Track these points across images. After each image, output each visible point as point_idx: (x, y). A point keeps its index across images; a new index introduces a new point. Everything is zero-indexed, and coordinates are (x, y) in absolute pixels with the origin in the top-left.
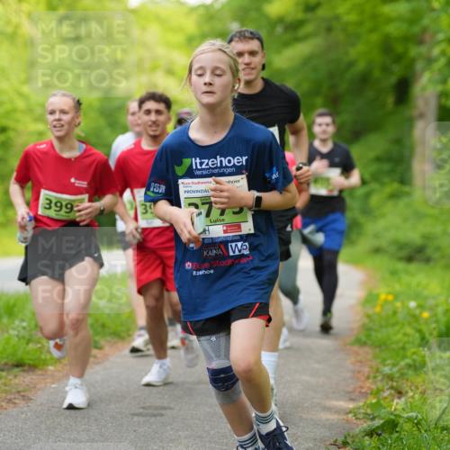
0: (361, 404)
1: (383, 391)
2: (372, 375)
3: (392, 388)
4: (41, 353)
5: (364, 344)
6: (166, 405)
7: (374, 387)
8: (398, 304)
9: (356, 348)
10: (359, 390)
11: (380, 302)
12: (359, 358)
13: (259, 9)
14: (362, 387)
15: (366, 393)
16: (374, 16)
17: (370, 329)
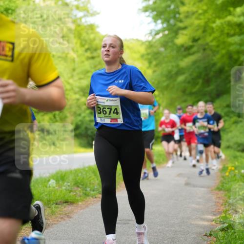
0: (218, 217)
1: (229, 211)
2: (224, 204)
3: (233, 209)
4: (76, 196)
5: (221, 190)
6: (130, 219)
7: (225, 209)
8: (237, 171)
9: (217, 191)
10: (217, 210)
11: (228, 171)
12: (218, 196)
13: (172, 41)
14: (219, 209)
15: (221, 212)
16: (224, 43)
17: (223, 183)
